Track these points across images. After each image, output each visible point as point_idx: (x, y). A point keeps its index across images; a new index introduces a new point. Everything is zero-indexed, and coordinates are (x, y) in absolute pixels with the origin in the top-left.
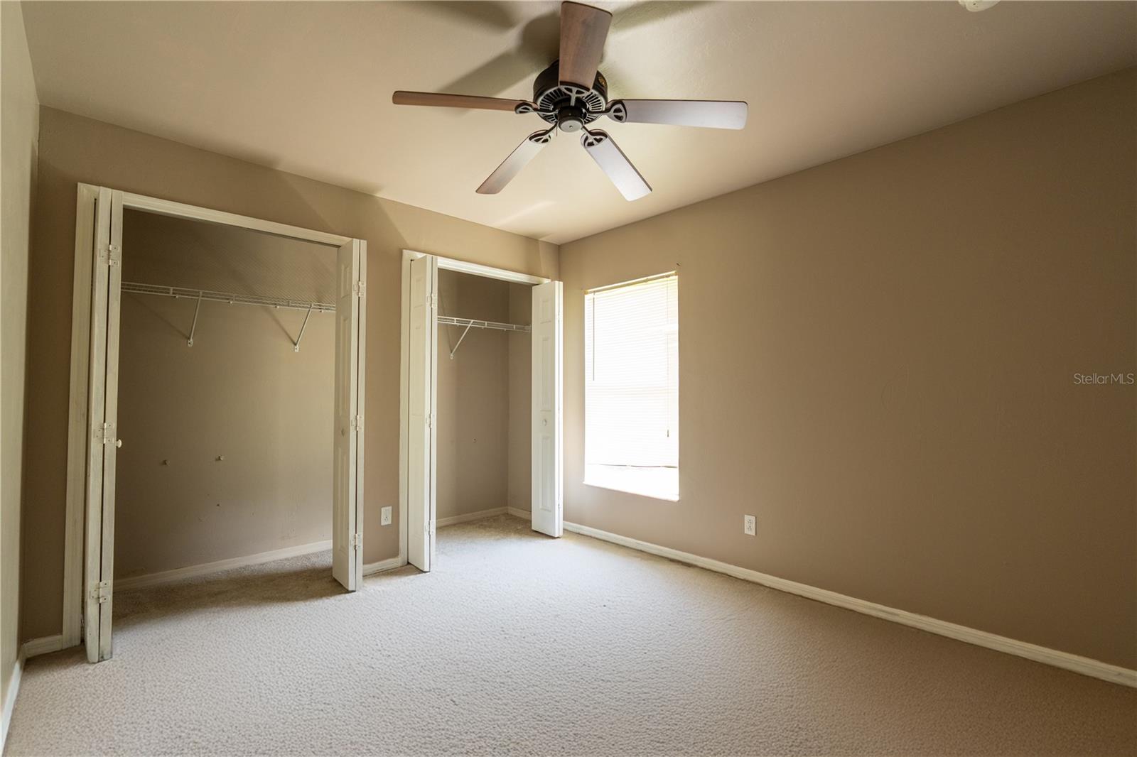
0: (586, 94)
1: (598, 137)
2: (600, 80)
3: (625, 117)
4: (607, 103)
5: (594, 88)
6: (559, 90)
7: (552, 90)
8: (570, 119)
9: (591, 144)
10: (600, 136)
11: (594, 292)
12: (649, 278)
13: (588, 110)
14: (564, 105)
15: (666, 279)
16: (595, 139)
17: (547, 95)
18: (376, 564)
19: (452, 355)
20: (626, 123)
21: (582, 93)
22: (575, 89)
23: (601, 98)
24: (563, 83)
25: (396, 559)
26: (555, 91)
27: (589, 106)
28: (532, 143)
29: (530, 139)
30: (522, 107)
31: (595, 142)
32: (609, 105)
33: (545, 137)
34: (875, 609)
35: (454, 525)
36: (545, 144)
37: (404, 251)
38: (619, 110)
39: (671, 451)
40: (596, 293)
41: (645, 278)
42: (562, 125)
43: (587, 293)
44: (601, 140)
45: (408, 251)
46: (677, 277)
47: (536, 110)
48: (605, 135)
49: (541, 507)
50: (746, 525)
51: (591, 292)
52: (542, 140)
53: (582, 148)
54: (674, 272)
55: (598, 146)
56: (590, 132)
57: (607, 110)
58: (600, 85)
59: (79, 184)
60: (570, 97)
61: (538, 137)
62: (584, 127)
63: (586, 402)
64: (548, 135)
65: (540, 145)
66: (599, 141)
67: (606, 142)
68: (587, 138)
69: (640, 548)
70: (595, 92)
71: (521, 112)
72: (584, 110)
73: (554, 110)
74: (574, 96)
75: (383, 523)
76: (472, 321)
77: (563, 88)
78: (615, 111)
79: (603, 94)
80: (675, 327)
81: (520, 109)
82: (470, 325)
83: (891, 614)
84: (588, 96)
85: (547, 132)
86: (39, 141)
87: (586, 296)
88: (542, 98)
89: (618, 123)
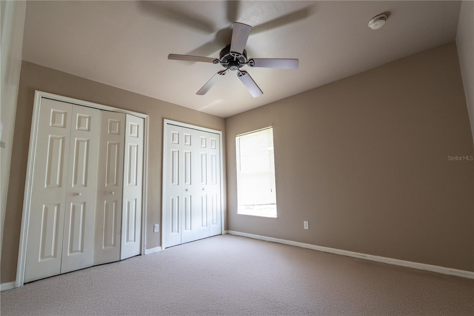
0: (240, 56)
1: (243, 73)
2: (245, 52)
3: (254, 65)
4: (247, 60)
5: (243, 55)
6: (230, 55)
7: (227, 55)
8: (233, 66)
9: (241, 76)
10: (244, 72)
11: (240, 136)
12: (261, 129)
13: (240, 62)
14: (231, 60)
15: (268, 129)
16: (242, 74)
17: (225, 57)
18: (152, 249)
20: (254, 67)
21: (239, 56)
22: (236, 54)
23: (245, 58)
24: (232, 52)
25: (161, 247)
26: (228, 55)
27: (241, 61)
28: (219, 75)
29: (218, 73)
30: (216, 61)
31: (242, 75)
32: (248, 61)
33: (223, 73)
34: (358, 255)
36: (223, 75)
37: (164, 119)
38: (252, 62)
39: (272, 197)
41: (260, 130)
42: (231, 68)
43: (237, 137)
44: (245, 74)
45: (166, 119)
46: (272, 128)
47: (221, 62)
48: (246, 72)
50: (305, 225)
52: (222, 74)
53: (238, 77)
54: (271, 127)
55: (243, 76)
56: (240, 71)
57: (247, 63)
58: (245, 54)
59: (36, 91)
60: (234, 57)
61: (221, 73)
62: (238, 69)
64: (224, 72)
65: (221, 76)
66: (244, 74)
67: (246, 74)
68: (239, 73)
69: (262, 239)
70: (243, 56)
71: (215, 63)
72: (239, 63)
73: (227, 63)
74: (235, 57)
75: (155, 231)
77: (231, 54)
78: (250, 63)
79: (246, 57)
80: (272, 148)
81: (215, 62)
83: (364, 256)
84: (240, 57)
85: (225, 71)
86: (20, 74)
88: (223, 58)
89: (251, 68)
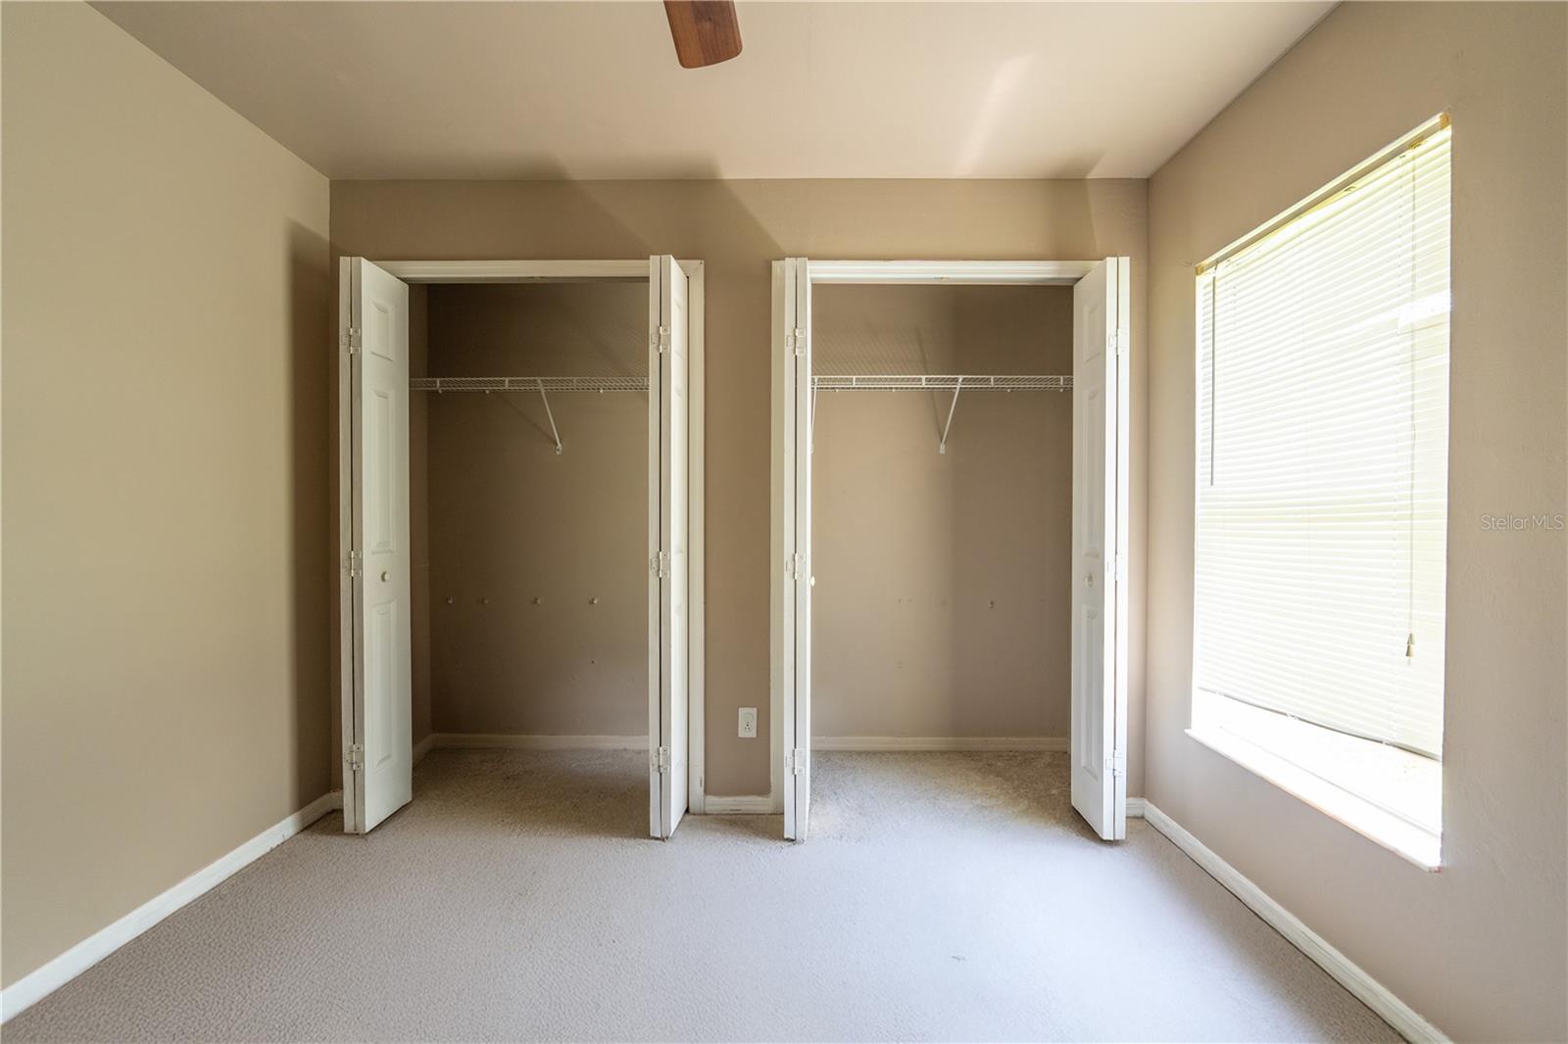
11: (1218, 262)
18: (729, 800)
19: (942, 447)
25: (766, 799)
35: (942, 753)
37: (774, 262)
40: (1221, 266)
43: (1200, 270)
45: (780, 261)
49: (1083, 764)
51: (1210, 266)
54: (1436, 120)
63: (1198, 537)
75: (742, 733)
76: (961, 378)
82: (958, 387)
87: (1198, 278)
